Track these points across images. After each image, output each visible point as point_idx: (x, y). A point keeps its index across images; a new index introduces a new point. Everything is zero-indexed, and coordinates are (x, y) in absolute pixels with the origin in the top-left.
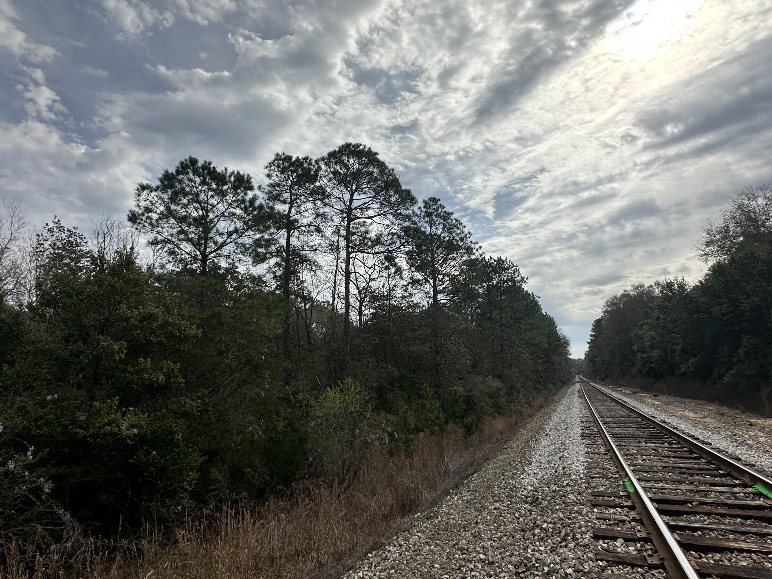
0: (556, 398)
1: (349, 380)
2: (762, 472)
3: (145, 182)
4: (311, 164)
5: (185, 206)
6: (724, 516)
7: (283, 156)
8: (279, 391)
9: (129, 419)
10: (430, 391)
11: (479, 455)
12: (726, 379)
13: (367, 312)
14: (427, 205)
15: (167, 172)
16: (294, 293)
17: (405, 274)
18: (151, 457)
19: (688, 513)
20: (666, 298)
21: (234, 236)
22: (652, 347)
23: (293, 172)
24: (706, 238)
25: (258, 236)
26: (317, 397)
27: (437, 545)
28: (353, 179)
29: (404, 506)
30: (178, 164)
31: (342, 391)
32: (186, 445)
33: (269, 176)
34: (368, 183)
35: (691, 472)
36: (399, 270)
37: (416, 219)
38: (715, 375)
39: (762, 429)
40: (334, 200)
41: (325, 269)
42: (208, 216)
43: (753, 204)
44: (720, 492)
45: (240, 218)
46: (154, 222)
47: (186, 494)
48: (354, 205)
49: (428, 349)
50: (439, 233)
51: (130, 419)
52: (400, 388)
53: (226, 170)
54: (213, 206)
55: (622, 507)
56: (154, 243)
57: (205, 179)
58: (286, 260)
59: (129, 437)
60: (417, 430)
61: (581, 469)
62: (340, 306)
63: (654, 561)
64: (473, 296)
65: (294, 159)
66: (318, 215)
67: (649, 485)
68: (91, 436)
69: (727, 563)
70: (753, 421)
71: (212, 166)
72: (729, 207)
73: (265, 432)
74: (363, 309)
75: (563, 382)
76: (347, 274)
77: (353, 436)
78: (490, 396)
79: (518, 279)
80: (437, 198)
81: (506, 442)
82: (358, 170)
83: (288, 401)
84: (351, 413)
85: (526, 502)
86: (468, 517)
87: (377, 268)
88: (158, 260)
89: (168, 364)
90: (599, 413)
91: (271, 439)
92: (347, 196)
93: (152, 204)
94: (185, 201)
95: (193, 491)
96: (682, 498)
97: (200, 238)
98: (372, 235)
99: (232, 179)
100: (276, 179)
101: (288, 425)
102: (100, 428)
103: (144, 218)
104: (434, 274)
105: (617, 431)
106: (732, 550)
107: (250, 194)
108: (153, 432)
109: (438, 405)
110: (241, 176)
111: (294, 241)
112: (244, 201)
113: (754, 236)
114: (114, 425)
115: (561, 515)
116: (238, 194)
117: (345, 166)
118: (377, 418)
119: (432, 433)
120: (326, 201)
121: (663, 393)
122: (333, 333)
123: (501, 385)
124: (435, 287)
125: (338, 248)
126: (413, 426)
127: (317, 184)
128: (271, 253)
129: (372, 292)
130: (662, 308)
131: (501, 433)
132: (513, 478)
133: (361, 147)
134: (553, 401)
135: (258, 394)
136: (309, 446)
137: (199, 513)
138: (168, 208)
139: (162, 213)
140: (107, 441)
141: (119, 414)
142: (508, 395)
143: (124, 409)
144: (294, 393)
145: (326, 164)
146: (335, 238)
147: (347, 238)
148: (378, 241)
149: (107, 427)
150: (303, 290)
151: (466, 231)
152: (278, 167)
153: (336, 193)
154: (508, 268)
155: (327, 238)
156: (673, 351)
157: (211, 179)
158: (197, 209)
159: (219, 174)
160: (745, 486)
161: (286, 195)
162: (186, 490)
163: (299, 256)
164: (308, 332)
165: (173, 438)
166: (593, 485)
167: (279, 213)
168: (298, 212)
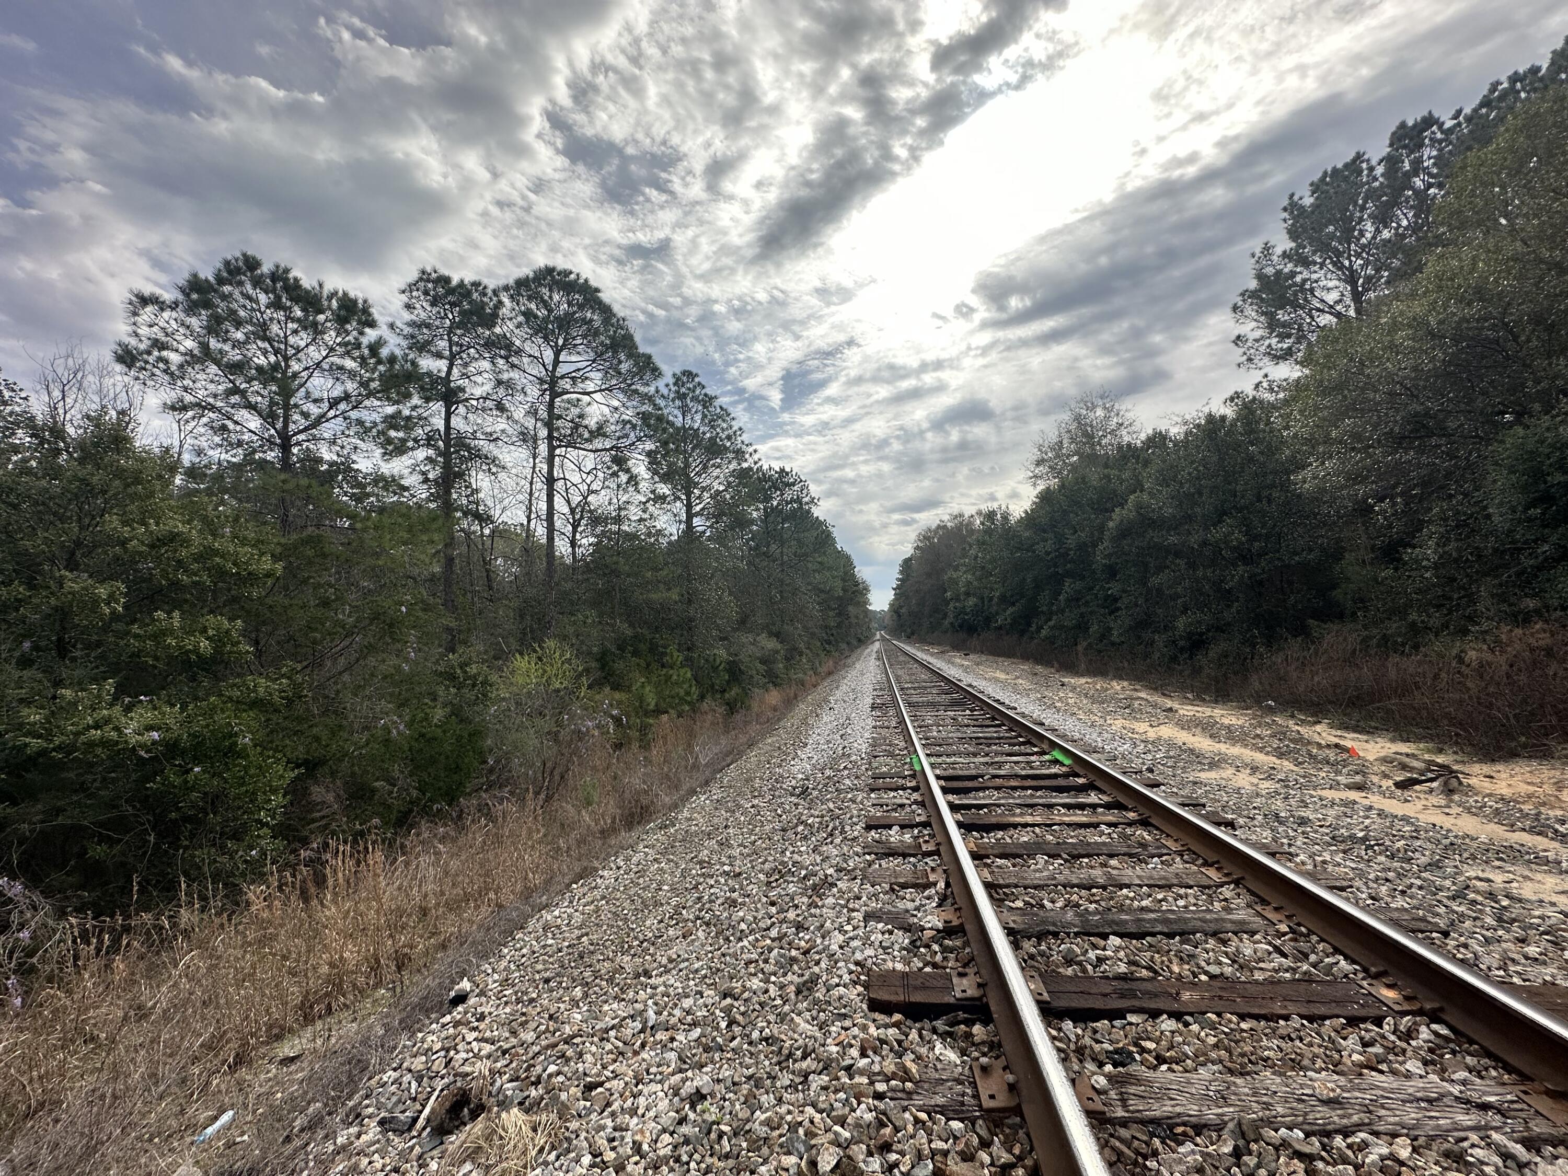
0: (849, 661)
1: (550, 643)
2: (1063, 737)
3: (148, 289)
4: (485, 295)
5: (236, 344)
6: (1014, 788)
7: (434, 275)
8: (437, 662)
9: (141, 715)
10: (679, 657)
11: (743, 739)
12: (1044, 633)
13: (584, 541)
14: (678, 381)
15: (195, 276)
16: (459, 508)
17: (643, 486)
18: (191, 777)
19: (977, 789)
20: (988, 532)
21: (343, 406)
22: (968, 594)
23: (453, 305)
24: (1036, 454)
25: (390, 410)
26: (500, 669)
27: (669, 861)
28: (560, 328)
29: (632, 815)
30: (219, 265)
31: (540, 659)
32: (261, 754)
33: (408, 307)
34: (584, 337)
35: (989, 742)
36: (633, 480)
37: (662, 403)
38: (1033, 628)
39: (1074, 689)
40: (526, 360)
41: (514, 471)
42: (288, 366)
43: (1091, 415)
44: (1016, 763)
45: (352, 374)
46: (173, 368)
47: (265, 830)
48: (562, 369)
49: (676, 597)
50: (696, 426)
51: (143, 715)
52: (635, 653)
53: (321, 285)
54: (298, 350)
55: (904, 789)
56: (179, 407)
57: (278, 298)
58: (446, 454)
59: (143, 746)
60: (658, 712)
61: (864, 747)
62: (540, 531)
63: (930, 847)
64: (742, 522)
65: (455, 282)
66: (499, 383)
67: (939, 760)
68: (58, 749)
69: (1009, 840)
70: (1066, 680)
71: (291, 276)
72: (1066, 416)
73: (409, 725)
74: (578, 536)
75: (860, 640)
76: (550, 481)
77: (559, 724)
78: (764, 661)
79: (806, 499)
80: (694, 371)
81: (779, 720)
82: (567, 314)
83: (452, 677)
84: (558, 691)
85: (792, 795)
86: (716, 820)
87: (600, 475)
88: (189, 441)
89: (216, 622)
90: (898, 678)
91: (422, 735)
92: (548, 355)
93: (167, 335)
94: (239, 335)
95: (280, 824)
96: (974, 772)
97: (272, 403)
98: (592, 422)
99: (334, 304)
100: (423, 315)
101: (453, 713)
102: (77, 734)
103: (151, 359)
104: (689, 486)
105: (915, 699)
106: (1015, 826)
107: (371, 335)
108: (193, 736)
109: (689, 675)
110: (351, 300)
111: (457, 422)
112: (358, 346)
113: (1088, 456)
114: (107, 728)
115: (831, 805)
116: (348, 333)
117: (546, 305)
118: (597, 697)
119: (680, 715)
120: (514, 360)
121: (975, 651)
122: (528, 574)
123: (779, 646)
124: (689, 506)
125: (535, 439)
126: (652, 707)
127: (497, 330)
128: (416, 440)
129: (591, 511)
130: (981, 543)
131: (775, 710)
132: (780, 766)
133: (572, 276)
134: (845, 666)
135: (398, 669)
136: (489, 742)
137: (292, 857)
138: (205, 347)
139: (190, 353)
140: (96, 756)
141: (118, 709)
142: (787, 659)
143: (127, 700)
144: (463, 666)
145: (512, 297)
146: (530, 423)
147: (549, 425)
148: (599, 432)
149: (93, 732)
150: (478, 504)
151: (736, 426)
152: (426, 293)
153: (528, 347)
154: (793, 484)
155: (516, 422)
156: (991, 599)
157: (291, 300)
158: (265, 353)
159: (307, 292)
160: (1043, 753)
161: (443, 344)
162: (267, 824)
163: (468, 448)
164: (487, 571)
165: (236, 744)
166: (875, 765)
167: (429, 374)
168: (465, 376)
